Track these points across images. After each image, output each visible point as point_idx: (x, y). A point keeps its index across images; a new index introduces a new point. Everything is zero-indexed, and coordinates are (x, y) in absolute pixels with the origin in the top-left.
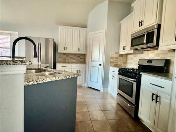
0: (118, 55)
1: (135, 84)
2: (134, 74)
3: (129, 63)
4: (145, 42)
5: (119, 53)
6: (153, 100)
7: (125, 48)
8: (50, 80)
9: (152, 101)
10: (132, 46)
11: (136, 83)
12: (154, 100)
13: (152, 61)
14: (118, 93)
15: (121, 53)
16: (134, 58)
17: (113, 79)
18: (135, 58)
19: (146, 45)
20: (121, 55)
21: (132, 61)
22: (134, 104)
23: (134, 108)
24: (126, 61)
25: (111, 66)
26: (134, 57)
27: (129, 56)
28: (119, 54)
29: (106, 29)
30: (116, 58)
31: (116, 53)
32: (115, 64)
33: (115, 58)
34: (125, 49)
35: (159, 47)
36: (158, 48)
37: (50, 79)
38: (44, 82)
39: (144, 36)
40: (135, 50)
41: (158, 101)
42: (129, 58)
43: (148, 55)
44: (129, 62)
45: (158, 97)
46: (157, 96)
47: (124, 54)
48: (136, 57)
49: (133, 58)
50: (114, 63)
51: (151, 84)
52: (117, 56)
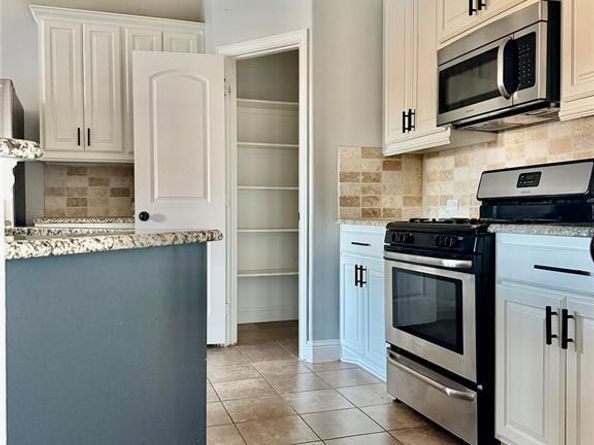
0: (379, 162)
1: (469, 283)
2: (461, 238)
3: (436, 198)
4: (500, 83)
5: (381, 149)
6: (549, 338)
7: (408, 121)
8: (100, 247)
9: (549, 342)
10: (444, 106)
11: (474, 276)
12: (555, 336)
13: (540, 173)
14: (394, 348)
15: (391, 150)
16: (456, 171)
17: (360, 282)
18: (460, 169)
19: (508, 98)
20: (394, 162)
21: (448, 188)
22: (475, 381)
23: (476, 401)
24: (421, 189)
25: (344, 218)
26: (457, 165)
27: (433, 165)
28: (381, 155)
29: (309, 25)
30: (367, 177)
31: (366, 152)
32: (367, 206)
33: (365, 180)
34: (409, 129)
35: (562, 104)
36: (556, 109)
37: (98, 241)
38: (76, 252)
39: (496, 58)
40: (457, 126)
41: (571, 340)
42: (434, 173)
43: (521, 149)
44: (432, 194)
45: (569, 320)
46: (565, 315)
47: (407, 155)
48: (465, 164)
49: (450, 172)
50: (358, 205)
51: (536, 267)
52: (372, 165)
